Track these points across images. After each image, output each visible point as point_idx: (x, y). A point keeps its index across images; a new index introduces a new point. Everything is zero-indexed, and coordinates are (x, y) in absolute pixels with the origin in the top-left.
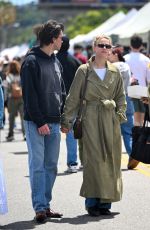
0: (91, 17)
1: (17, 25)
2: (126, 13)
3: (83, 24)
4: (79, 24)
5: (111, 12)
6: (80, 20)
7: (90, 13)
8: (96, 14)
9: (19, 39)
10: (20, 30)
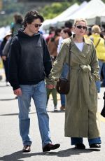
0: (55, 7)
1: (3, 13)
2: (79, 4)
3: (50, 12)
4: (47, 12)
5: (69, 4)
6: (47, 9)
7: (54, 5)
8: (58, 5)
9: (5, 22)
10: (5, 16)
